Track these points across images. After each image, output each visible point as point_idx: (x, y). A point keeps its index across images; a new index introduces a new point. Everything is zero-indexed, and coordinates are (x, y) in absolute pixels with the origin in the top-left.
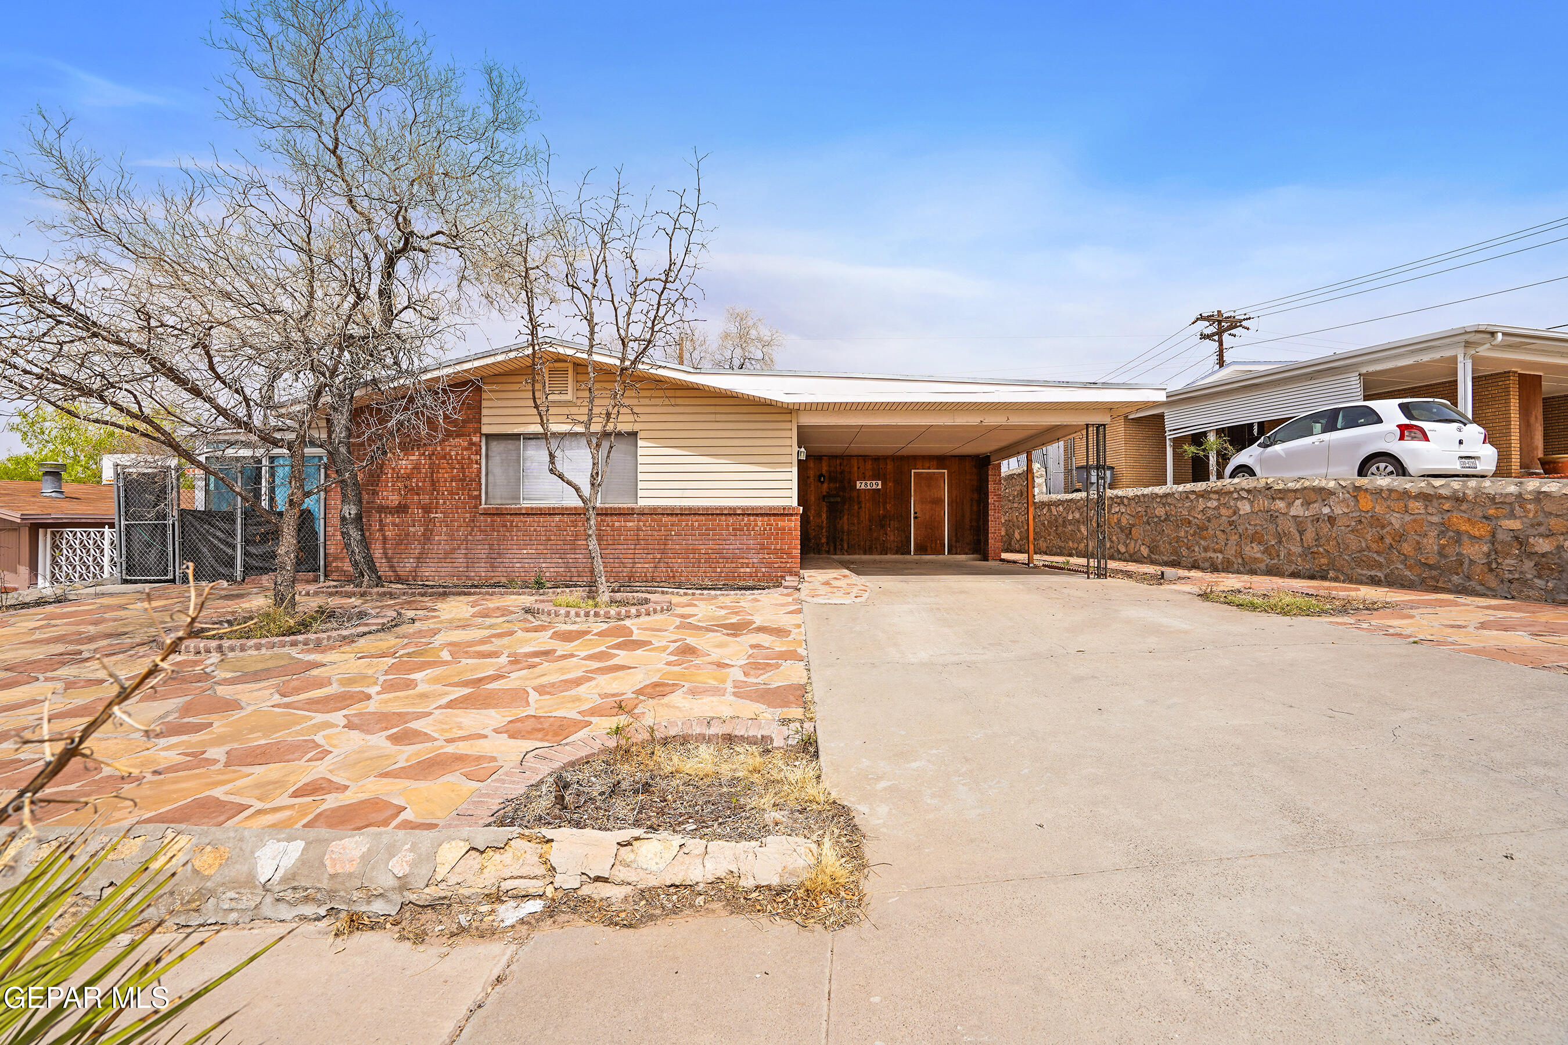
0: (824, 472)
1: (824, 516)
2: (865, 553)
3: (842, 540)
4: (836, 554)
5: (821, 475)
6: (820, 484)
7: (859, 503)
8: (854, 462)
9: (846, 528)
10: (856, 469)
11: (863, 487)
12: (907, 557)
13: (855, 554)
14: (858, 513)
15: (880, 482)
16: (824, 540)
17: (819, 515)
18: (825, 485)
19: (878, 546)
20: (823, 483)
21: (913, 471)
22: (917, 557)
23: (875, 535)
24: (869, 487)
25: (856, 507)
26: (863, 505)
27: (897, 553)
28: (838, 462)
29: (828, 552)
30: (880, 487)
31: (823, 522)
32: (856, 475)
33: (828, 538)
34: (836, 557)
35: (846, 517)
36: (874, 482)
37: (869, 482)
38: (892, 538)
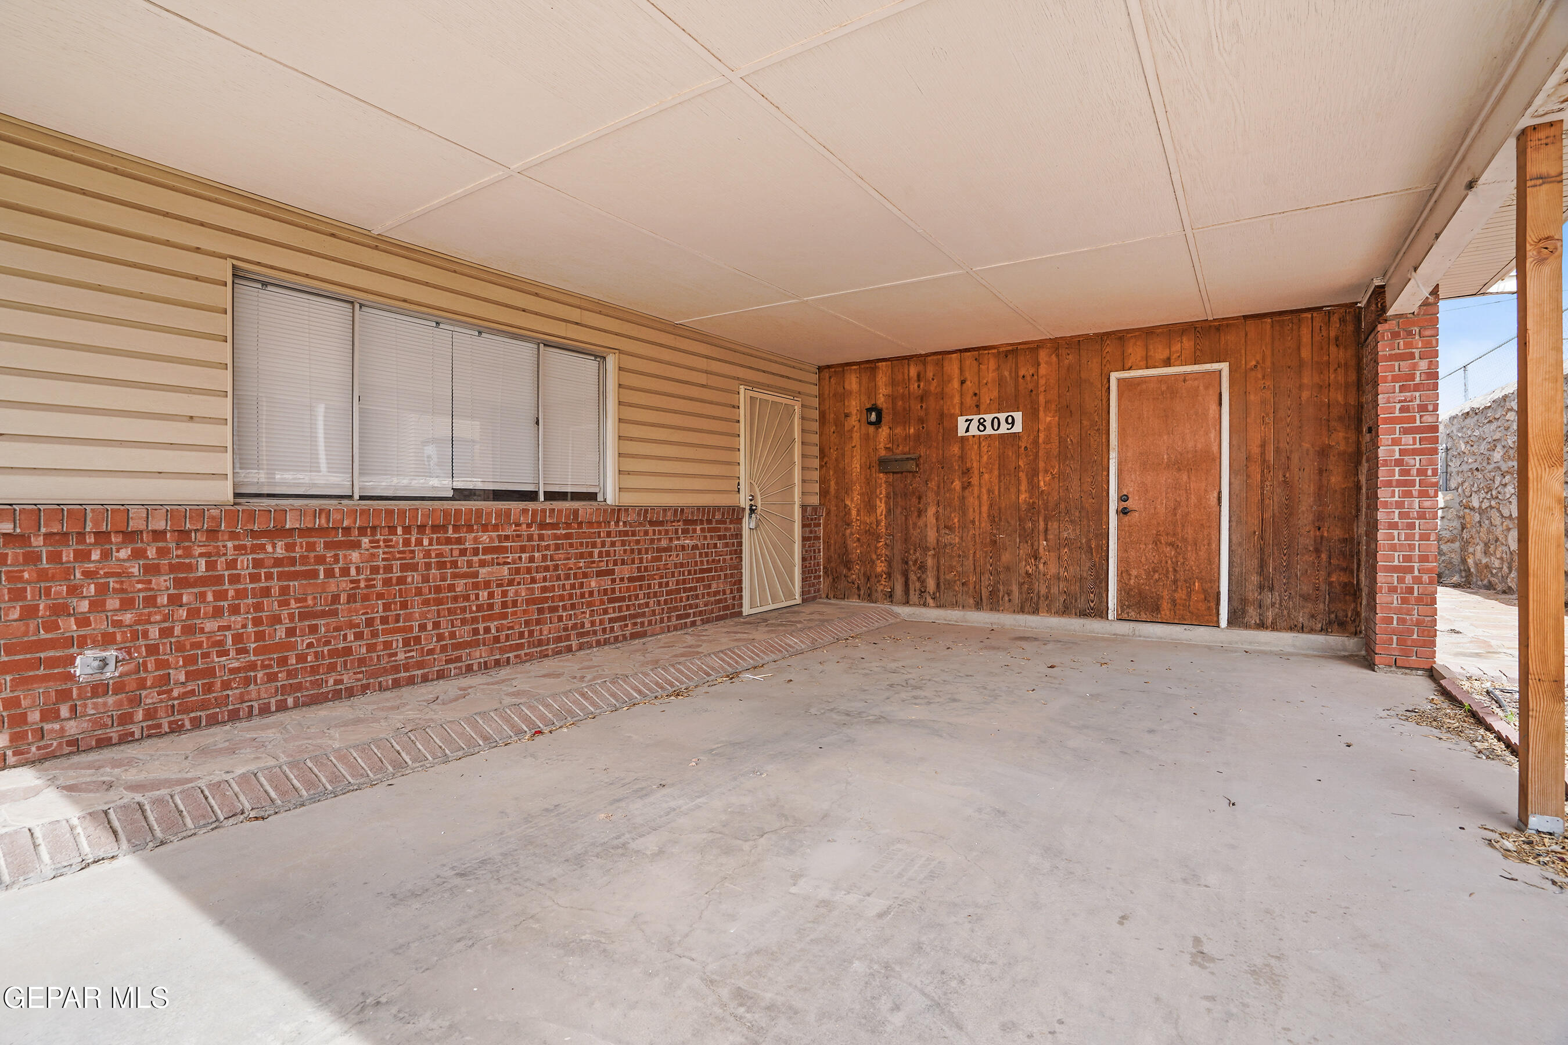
0: (881, 401)
1: (881, 507)
2: (978, 606)
3: (922, 568)
4: (907, 603)
5: (874, 409)
6: (872, 429)
7: (967, 472)
8: (952, 367)
9: (932, 536)
10: (956, 384)
11: (974, 431)
12: (1094, 625)
13: (955, 605)
14: (963, 499)
15: (1018, 416)
16: (881, 567)
17: (870, 506)
18: (884, 432)
19: (1015, 588)
20: (878, 422)
21: (1114, 376)
22: (1125, 628)
23: (1006, 557)
24: (989, 431)
25: (957, 485)
26: (975, 480)
27: (1065, 611)
28: (913, 371)
29: (890, 597)
30: (1018, 428)
31: (878, 523)
32: (957, 400)
33: (889, 562)
34: (904, 611)
35: (931, 511)
36: (1002, 416)
37: (988, 417)
38: (1053, 569)
